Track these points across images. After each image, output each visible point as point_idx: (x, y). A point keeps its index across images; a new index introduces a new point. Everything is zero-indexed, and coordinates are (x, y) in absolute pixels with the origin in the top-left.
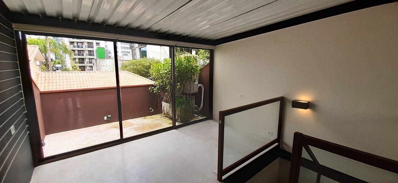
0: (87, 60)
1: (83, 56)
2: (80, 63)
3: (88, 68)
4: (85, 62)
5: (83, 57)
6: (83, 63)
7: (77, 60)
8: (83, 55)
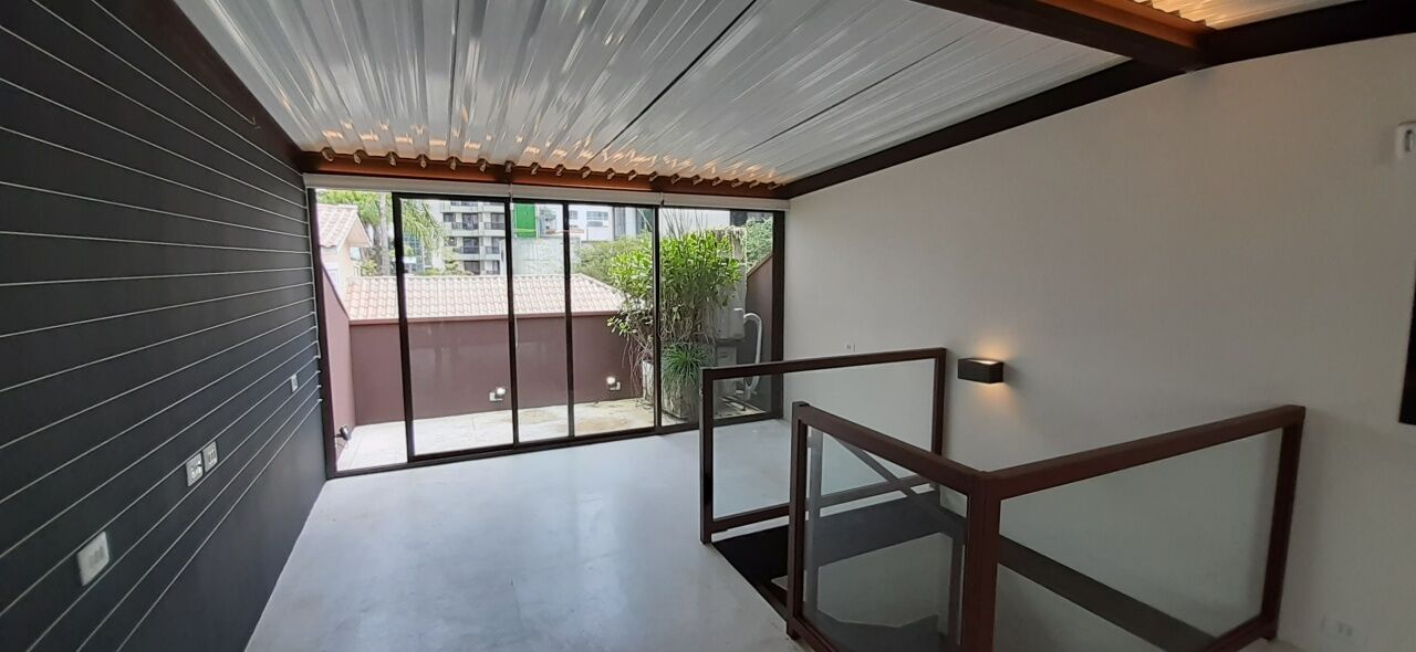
0: (487, 243)
1: (475, 231)
2: (467, 251)
3: (488, 267)
4: (482, 249)
5: (474, 233)
6: (476, 251)
7: (460, 244)
8: (476, 227)
